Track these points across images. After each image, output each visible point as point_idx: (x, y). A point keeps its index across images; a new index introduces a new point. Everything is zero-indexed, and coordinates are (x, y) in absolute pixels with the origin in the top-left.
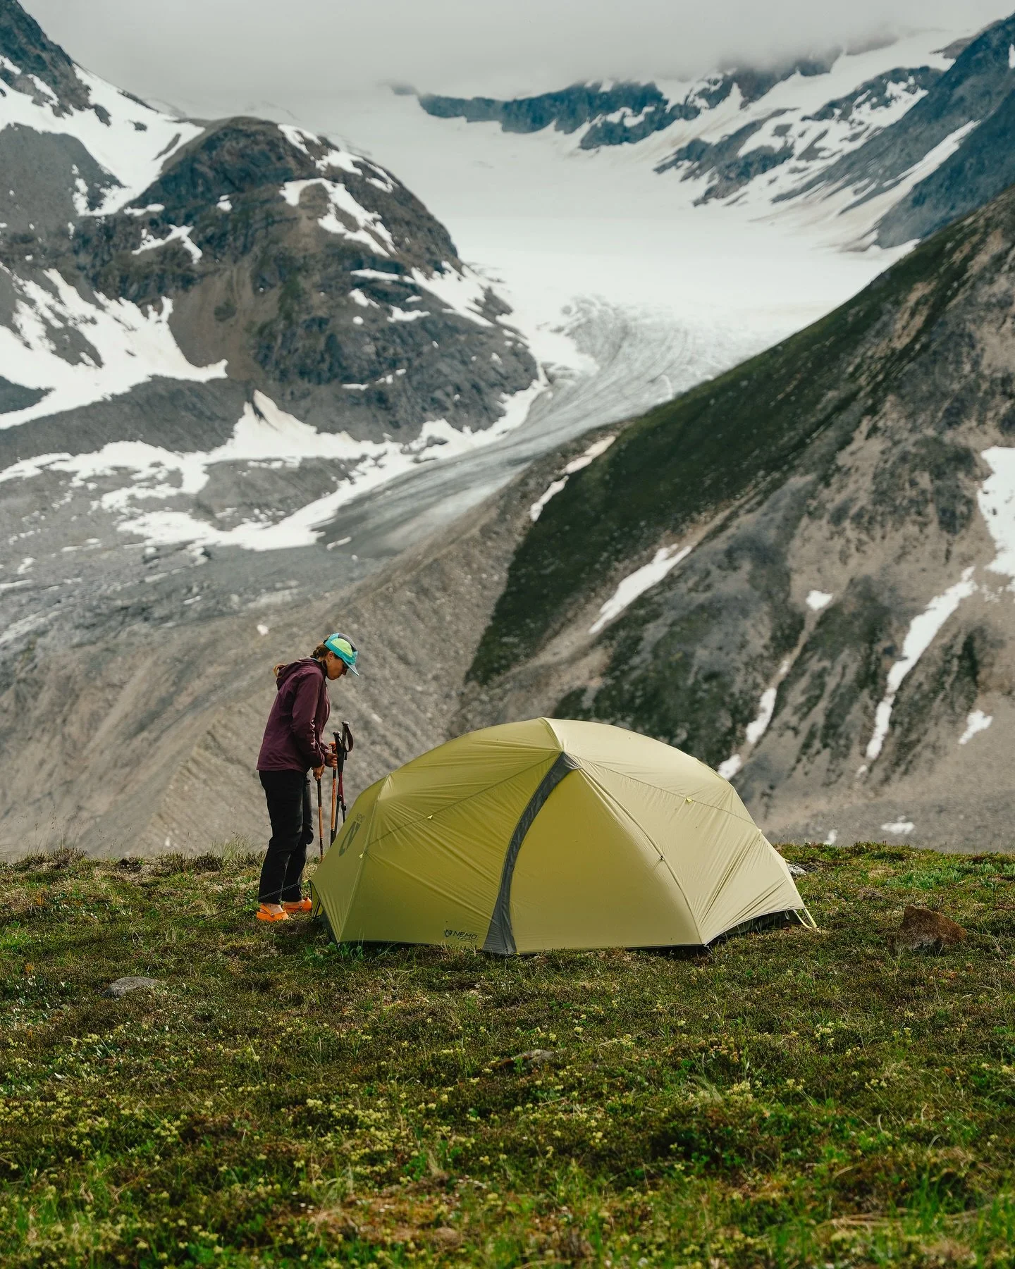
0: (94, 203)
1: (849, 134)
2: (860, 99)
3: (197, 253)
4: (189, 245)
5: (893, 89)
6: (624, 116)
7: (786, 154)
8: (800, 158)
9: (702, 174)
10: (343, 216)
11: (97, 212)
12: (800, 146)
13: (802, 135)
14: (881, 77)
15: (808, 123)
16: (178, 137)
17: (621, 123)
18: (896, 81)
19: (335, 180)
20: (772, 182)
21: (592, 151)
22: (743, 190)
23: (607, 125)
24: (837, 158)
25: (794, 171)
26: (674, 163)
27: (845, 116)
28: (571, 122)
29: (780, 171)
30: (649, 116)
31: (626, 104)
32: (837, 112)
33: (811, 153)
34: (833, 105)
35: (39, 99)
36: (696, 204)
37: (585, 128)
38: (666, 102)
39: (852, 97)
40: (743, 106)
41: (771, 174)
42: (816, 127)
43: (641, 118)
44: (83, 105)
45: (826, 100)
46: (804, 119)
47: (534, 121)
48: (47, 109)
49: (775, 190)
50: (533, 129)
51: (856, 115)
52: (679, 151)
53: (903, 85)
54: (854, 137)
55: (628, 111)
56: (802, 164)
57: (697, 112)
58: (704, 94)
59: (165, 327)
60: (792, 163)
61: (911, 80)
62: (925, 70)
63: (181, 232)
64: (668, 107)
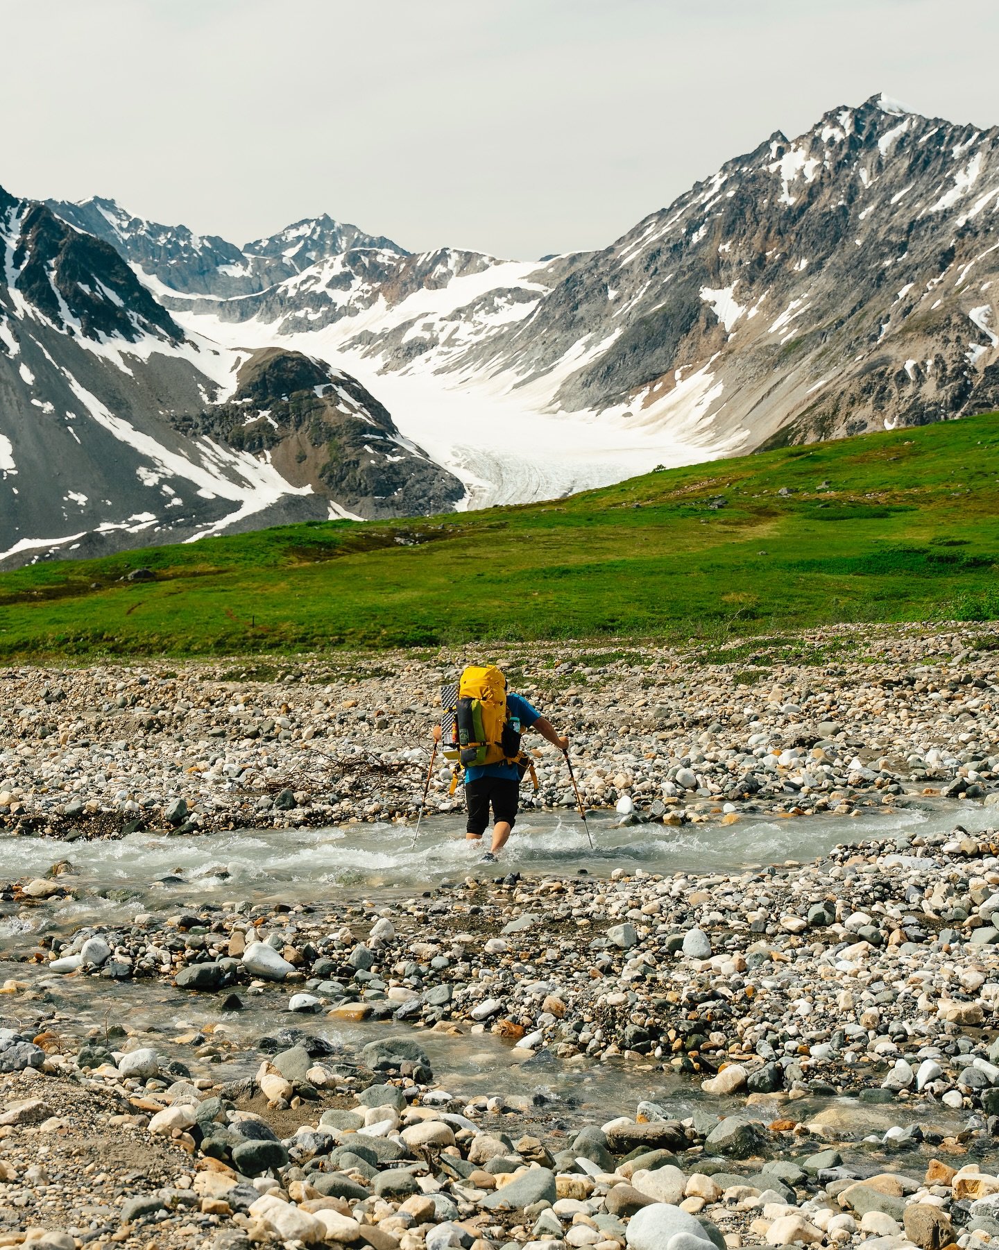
0: (213, 397)
1: (473, 330)
2: (477, 307)
3: (276, 426)
4: (270, 421)
5: (498, 301)
6: (307, 313)
7: (434, 343)
8: (444, 344)
9: (376, 354)
10: (347, 404)
11: (215, 403)
12: (443, 337)
13: (442, 330)
14: (489, 293)
15: (444, 322)
16: (239, 359)
17: (306, 318)
18: (500, 297)
19: (337, 385)
20: (428, 360)
21: (288, 336)
22: (409, 365)
23: (295, 318)
24: (469, 345)
25: (441, 353)
26: (351, 346)
27: (468, 318)
28: (269, 316)
29: (431, 353)
30: (325, 315)
31: (308, 306)
32: (463, 316)
33: (450, 342)
34: (459, 311)
35: (162, 338)
36: (379, 374)
37: (279, 321)
38: (335, 305)
39: (472, 306)
40: (389, 307)
41: (426, 355)
42: (452, 325)
43: (319, 315)
44: (183, 341)
45: (455, 308)
46: (441, 319)
47: (242, 314)
48: (166, 343)
49: (432, 366)
50: (241, 320)
51: (475, 317)
52: (354, 338)
53: (504, 299)
54: (477, 333)
55: (310, 310)
56: (446, 349)
57: (357, 311)
58: (359, 299)
59: (271, 466)
60: (439, 348)
61: (509, 296)
62: (517, 289)
63: (264, 414)
64: (337, 308)
